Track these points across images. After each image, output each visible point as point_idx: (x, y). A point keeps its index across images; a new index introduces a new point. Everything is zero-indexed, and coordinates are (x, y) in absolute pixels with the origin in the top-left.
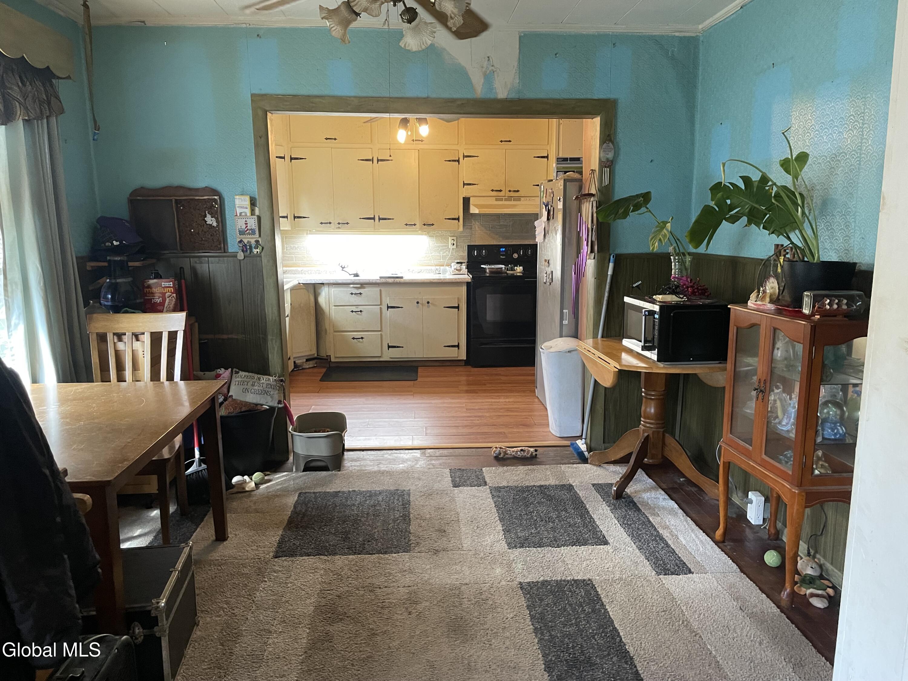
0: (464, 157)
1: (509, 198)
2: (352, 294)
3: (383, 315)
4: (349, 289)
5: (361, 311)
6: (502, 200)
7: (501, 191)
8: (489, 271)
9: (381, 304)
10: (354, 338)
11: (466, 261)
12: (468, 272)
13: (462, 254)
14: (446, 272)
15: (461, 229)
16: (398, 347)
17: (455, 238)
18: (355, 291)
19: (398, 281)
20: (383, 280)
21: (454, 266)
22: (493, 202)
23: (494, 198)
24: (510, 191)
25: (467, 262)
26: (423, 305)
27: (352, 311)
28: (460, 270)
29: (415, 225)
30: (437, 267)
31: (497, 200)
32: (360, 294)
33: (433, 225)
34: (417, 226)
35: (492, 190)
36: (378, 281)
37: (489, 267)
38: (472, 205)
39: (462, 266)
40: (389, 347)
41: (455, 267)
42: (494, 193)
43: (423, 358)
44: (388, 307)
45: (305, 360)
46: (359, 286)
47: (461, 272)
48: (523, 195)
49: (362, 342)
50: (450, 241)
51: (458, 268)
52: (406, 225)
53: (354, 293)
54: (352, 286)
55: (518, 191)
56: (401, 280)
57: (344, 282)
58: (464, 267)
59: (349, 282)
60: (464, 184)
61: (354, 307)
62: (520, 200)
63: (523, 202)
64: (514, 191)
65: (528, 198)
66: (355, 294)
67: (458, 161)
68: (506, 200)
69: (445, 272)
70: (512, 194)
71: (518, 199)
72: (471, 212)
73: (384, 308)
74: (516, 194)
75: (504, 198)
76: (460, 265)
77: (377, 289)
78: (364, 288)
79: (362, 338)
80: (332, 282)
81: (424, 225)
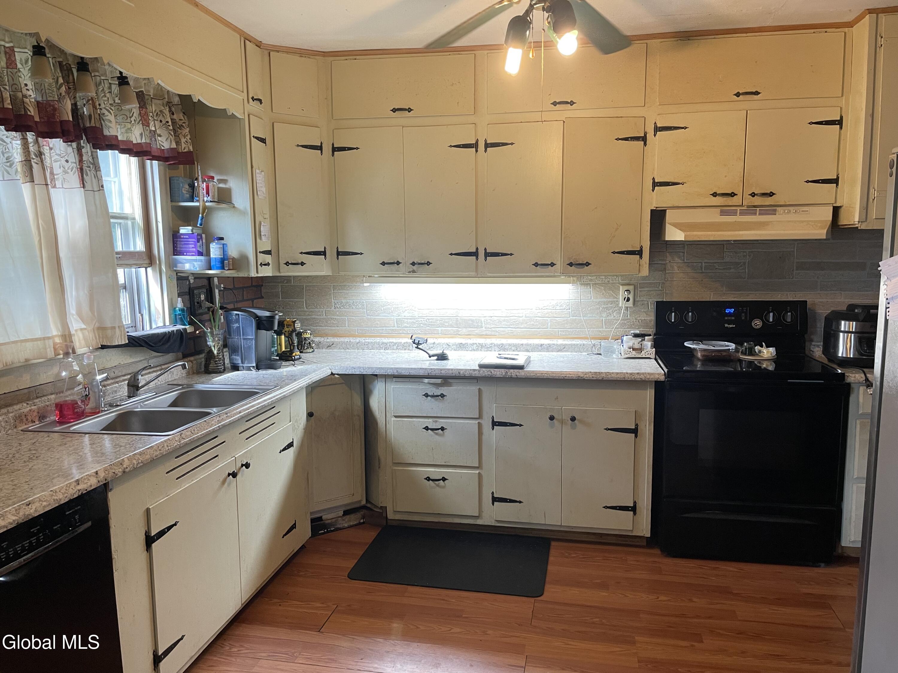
0: (657, 129)
1: (752, 209)
2: (426, 395)
3: (484, 437)
4: (421, 387)
5: (443, 429)
6: (734, 213)
7: (733, 195)
8: (703, 356)
9: (480, 417)
10: (428, 479)
11: (652, 330)
12: (656, 353)
13: (643, 317)
14: (613, 352)
15: (645, 271)
16: (512, 501)
17: (631, 288)
18: (432, 391)
19: (514, 376)
20: (486, 372)
21: (629, 341)
22: (714, 216)
23: (718, 210)
24: (753, 195)
25: (655, 335)
26: (562, 422)
27: (427, 428)
28: (640, 350)
29: (552, 265)
30: (593, 342)
31: (723, 213)
32: (442, 396)
33: (588, 264)
34: (558, 266)
35: (715, 195)
36: (477, 374)
37: (702, 346)
38: (670, 224)
39: (645, 343)
40: (495, 500)
41: (631, 344)
42: (718, 200)
43: (561, 526)
44: (495, 424)
45: (341, 513)
46: (439, 381)
47: (643, 354)
48: (782, 203)
49: (444, 487)
50: (622, 293)
51: (637, 346)
52: (536, 265)
53: (430, 394)
54: (426, 381)
55: (771, 194)
56: (521, 373)
57: (413, 373)
58: (648, 343)
59: (421, 373)
60: (655, 184)
61: (430, 420)
62: (774, 213)
63: (781, 216)
64: (764, 195)
65: (791, 208)
66: (433, 396)
67: (644, 139)
68: (742, 213)
69: (610, 351)
70: (757, 201)
71: (772, 210)
72: (667, 239)
73: (487, 424)
74: (768, 201)
75: (738, 209)
76: (640, 339)
77: (473, 389)
78: (449, 385)
79: (444, 479)
80: (390, 372)
81: (571, 264)
